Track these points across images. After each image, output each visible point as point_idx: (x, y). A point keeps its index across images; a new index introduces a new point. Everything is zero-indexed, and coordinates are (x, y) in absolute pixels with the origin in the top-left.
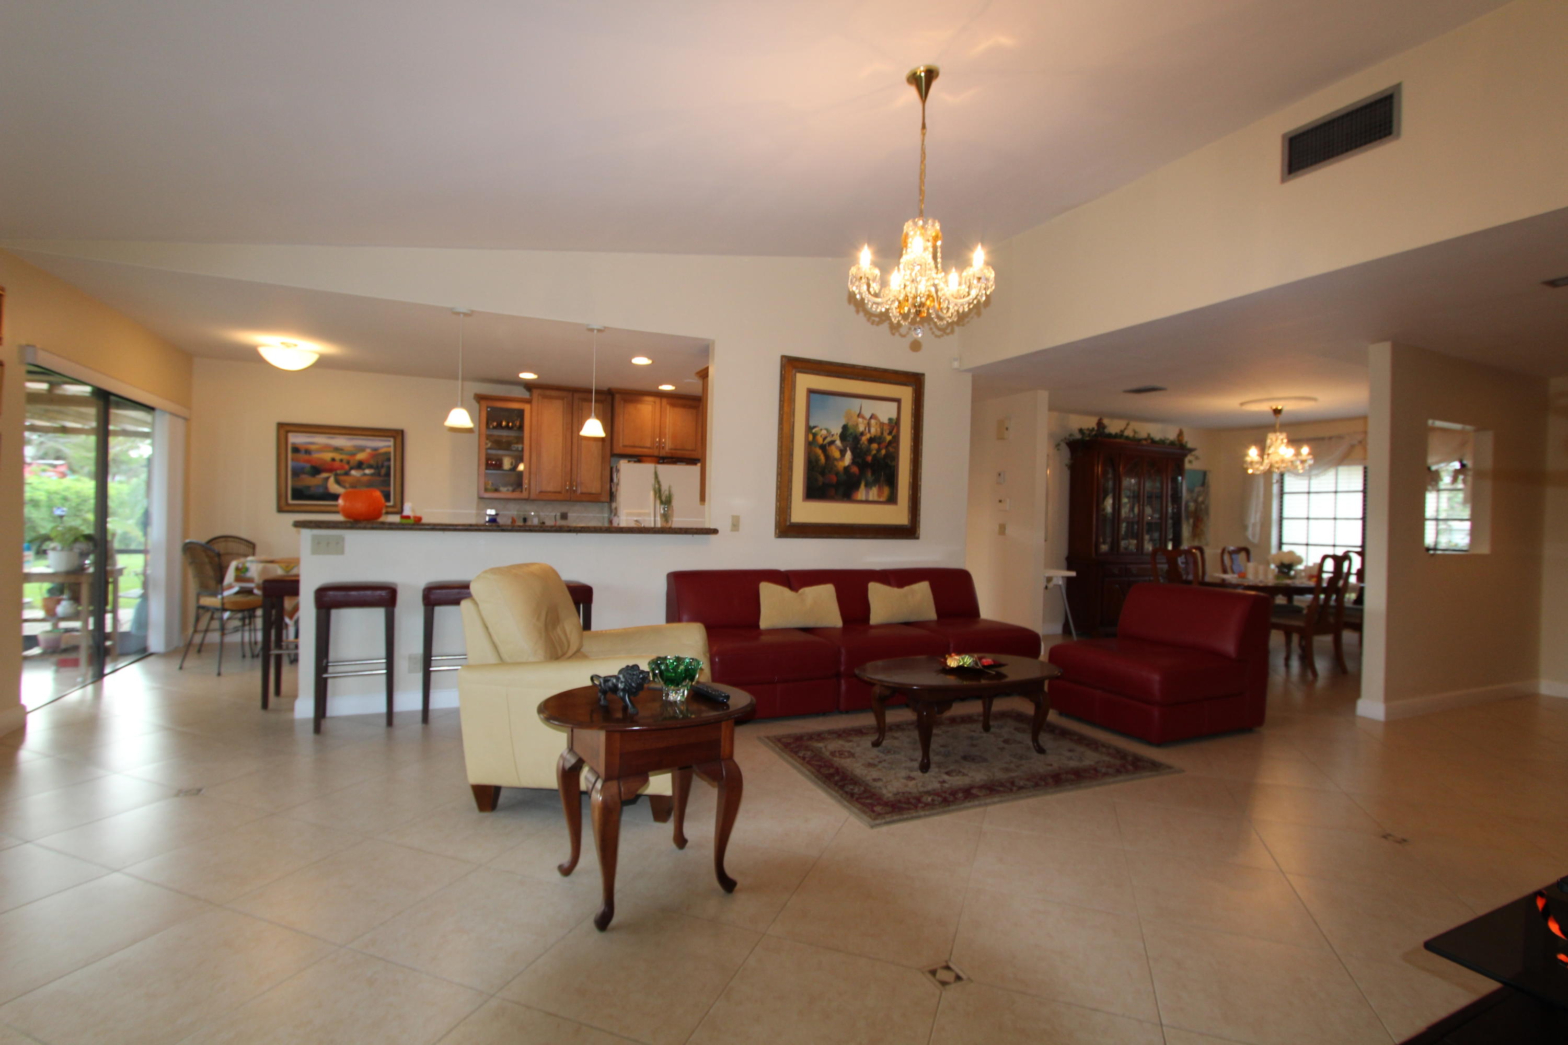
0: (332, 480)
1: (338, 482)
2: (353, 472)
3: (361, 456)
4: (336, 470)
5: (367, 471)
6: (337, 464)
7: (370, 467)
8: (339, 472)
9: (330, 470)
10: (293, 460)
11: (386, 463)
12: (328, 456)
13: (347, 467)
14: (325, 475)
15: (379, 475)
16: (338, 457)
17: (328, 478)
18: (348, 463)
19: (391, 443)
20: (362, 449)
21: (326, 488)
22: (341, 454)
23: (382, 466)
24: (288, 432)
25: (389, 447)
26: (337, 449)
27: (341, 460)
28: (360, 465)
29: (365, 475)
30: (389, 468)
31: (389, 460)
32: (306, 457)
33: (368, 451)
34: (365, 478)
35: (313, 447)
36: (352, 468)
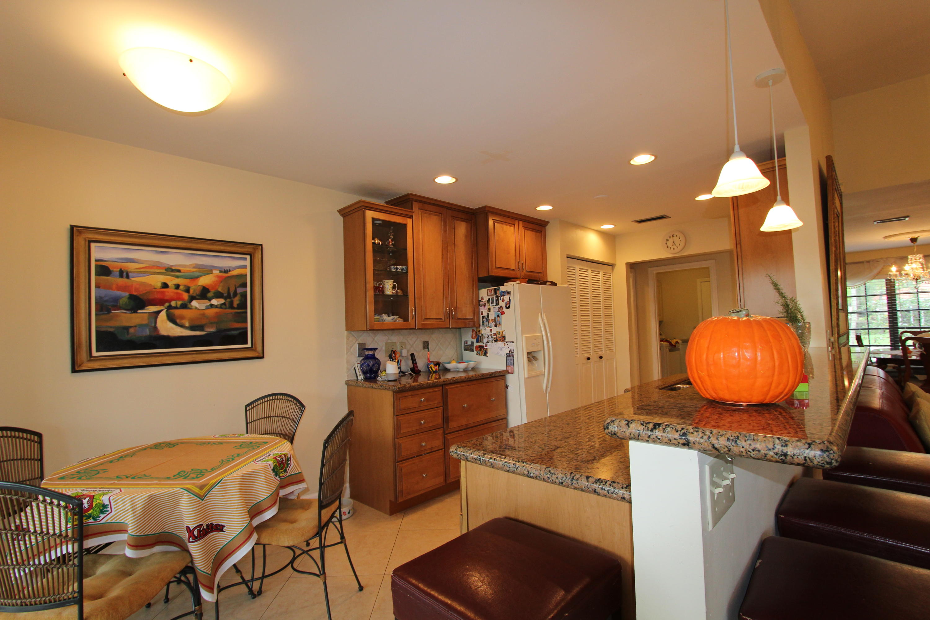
0: (163, 315)
1: (172, 319)
2: (194, 303)
3: (205, 281)
4: (169, 301)
5: (215, 302)
6: (170, 292)
7: (218, 295)
8: (173, 304)
9: (160, 302)
10: (97, 286)
11: (240, 290)
12: (156, 281)
13: (186, 296)
14: (152, 309)
15: (232, 307)
16: (172, 281)
17: (159, 312)
18: (187, 290)
19: (248, 263)
20: (208, 270)
21: (155, 328)
22: (178, 277)
23: (235, 294)
24: (90, 242)
25: (245, 267)
26: (170, 270)
27: (177, 287)
28: (204, 293)
29: (212, 305)
30: (244, 296)
31: (245, 285)
32: (122, 281)
33: (216, 272)
34: (213, 311)
35: (131, 266)
36: (192, 298)
